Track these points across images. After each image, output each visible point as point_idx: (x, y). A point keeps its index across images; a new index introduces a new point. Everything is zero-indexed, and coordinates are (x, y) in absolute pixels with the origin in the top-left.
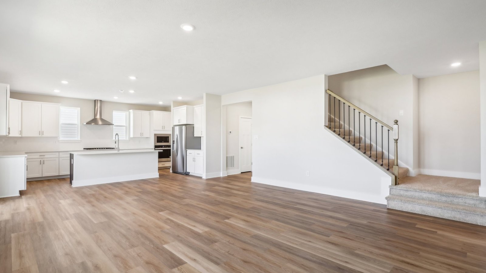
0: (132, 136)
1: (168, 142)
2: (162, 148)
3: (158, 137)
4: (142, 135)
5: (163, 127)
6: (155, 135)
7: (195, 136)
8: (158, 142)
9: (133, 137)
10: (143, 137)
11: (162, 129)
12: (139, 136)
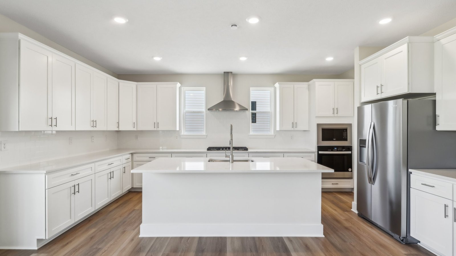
0: (278, 129)
1: (346, 140)
2: (332, 151)
3: (323, 130)
4: (295, 126)
5: (336, 111)
6: (318, 125)
7: (438, 128)
8: (324, 139)
9: (280, 130)
10: (295, 129)
11: (332, 115)
12: (290, 128)
